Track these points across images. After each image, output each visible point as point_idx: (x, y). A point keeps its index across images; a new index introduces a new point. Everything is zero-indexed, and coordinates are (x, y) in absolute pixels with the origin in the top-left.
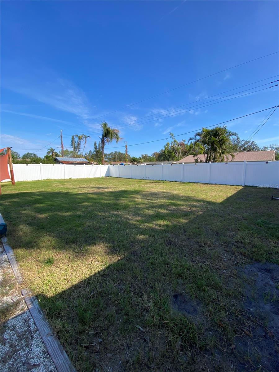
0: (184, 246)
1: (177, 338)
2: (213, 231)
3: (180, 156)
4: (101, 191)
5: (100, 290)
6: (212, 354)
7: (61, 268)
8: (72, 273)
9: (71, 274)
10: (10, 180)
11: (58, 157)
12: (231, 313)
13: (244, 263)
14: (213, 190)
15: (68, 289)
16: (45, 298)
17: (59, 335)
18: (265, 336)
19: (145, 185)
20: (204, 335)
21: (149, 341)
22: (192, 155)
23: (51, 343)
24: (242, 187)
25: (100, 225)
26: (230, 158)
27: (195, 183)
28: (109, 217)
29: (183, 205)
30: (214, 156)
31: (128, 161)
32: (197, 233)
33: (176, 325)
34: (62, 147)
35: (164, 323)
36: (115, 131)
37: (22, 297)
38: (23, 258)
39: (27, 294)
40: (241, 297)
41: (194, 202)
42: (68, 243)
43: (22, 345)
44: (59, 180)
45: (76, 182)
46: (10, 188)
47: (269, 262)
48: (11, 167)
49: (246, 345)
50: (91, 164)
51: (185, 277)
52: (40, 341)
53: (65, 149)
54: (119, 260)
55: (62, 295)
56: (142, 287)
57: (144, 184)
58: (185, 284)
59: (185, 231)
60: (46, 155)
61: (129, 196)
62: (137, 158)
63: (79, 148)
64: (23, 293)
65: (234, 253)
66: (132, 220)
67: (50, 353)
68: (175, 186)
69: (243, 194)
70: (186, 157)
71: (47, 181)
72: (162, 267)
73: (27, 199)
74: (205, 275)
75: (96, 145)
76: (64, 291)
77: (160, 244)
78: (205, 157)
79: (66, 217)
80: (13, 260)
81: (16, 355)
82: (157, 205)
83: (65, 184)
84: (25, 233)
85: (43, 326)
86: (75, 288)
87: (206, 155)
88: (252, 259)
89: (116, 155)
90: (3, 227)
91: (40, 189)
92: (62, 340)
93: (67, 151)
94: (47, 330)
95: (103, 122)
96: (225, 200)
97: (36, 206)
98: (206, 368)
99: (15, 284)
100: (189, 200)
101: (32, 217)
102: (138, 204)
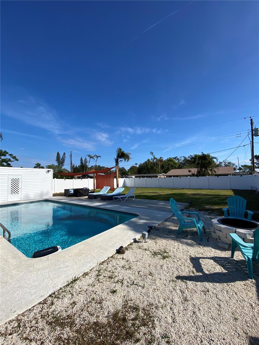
36: (128, 154)
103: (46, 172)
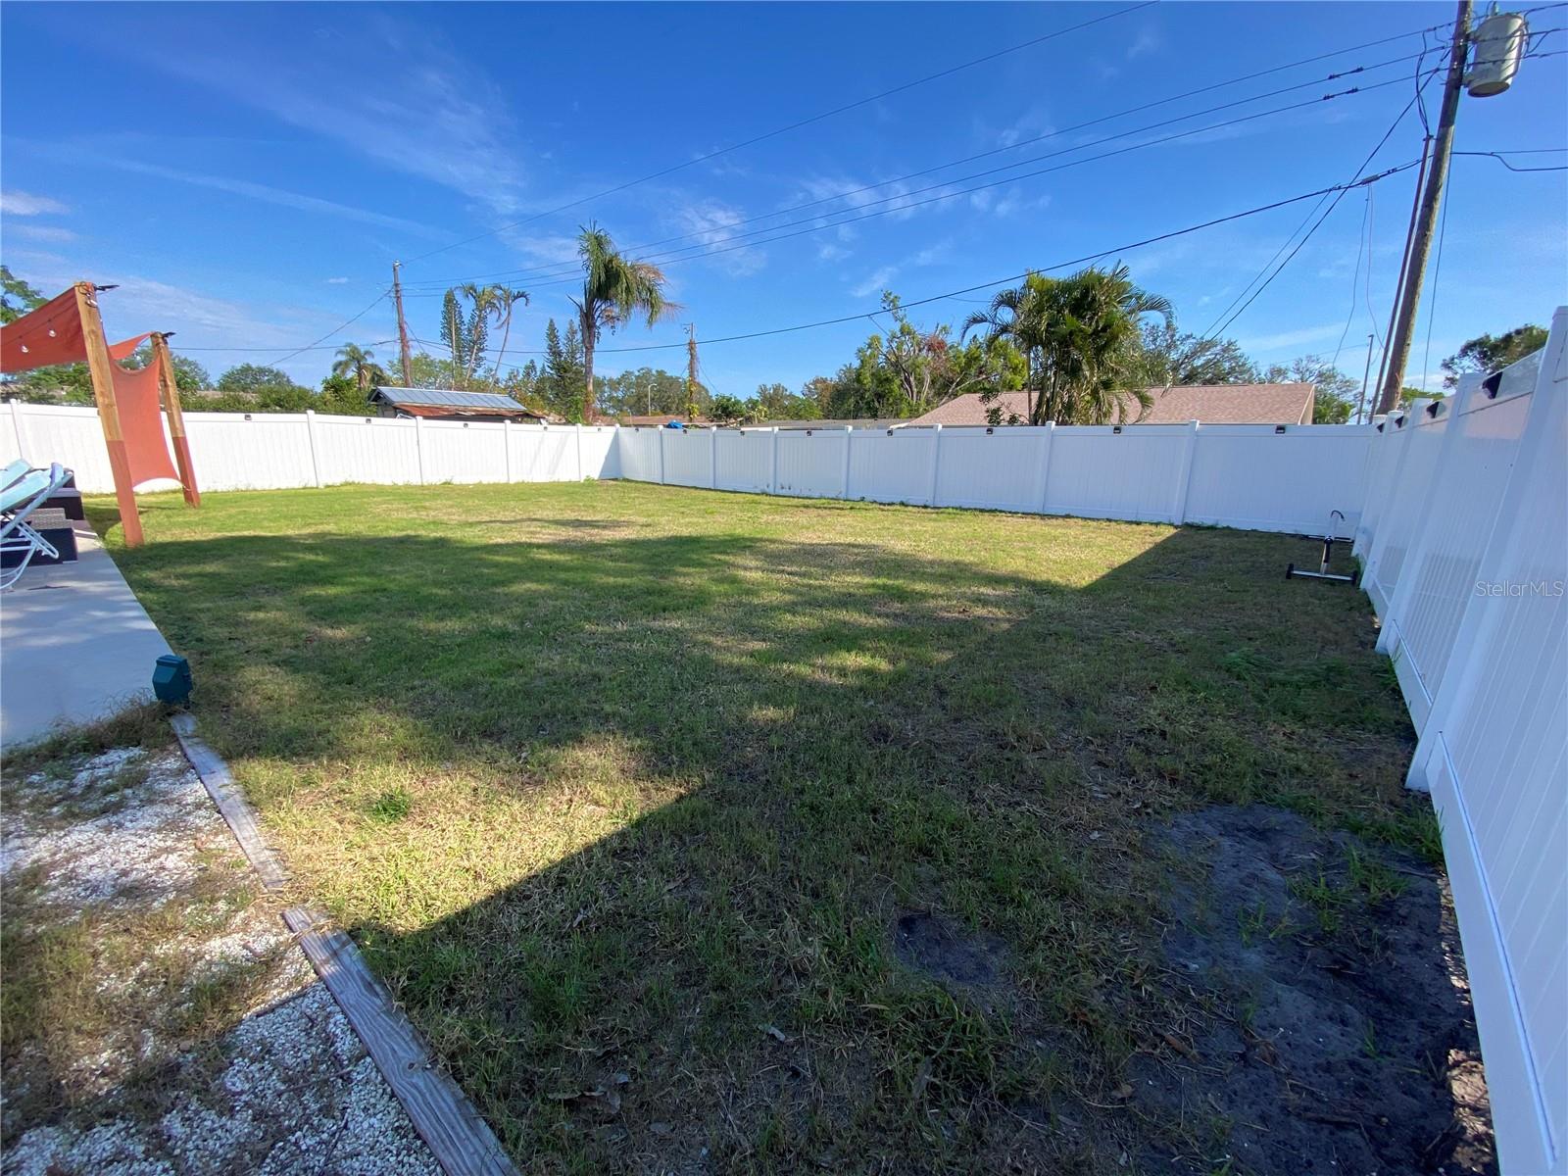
0: (938, 746)
1: (916, 1061)
2: (1053, 693)
3: (923, 396)
4: (588, 539)
5: (609, 906)
6: (1047, 1115)
7: (444, 830)
8: (490, 848)
9: (486, 851)
10: (176, 484)
11: (386, 385)
12: (1116, 978)
13: (1170, 808)
14: (1056, 538)
15: (481, 902)
16: (385, 936)
17: (455, 1065)
18: (1243, 1056)
19: (778, 518)
20: (1016, 1053)
21: (809, 1074)
22: (975, 392)
23: (428, 1095)
24: (1173, 531)
25: (596, 670)
26: (1133, 406)
27: (982, 511)
28: (631, 640)
29: (934, 597)
30: (1066, 400)
31: (701, 414)
32: (988, 700)
33: (913, 1018)
34: (404, 342)
35: (865, 1014)
36: (642, 273)
37: (287, 935)
38: (276, 793)
39: (309, 925)
40: (1153, 923)
41: (980, 585)
42: (462, 739)
43: (305, 1109)
44: (395, 487)
45: (473, 496)
46: (181, 519)
47: (1263, 803)
48: (178, 426)
49: (1172, 1086)
50: (538, 419)
51: (945, 854)
52: (381, 1091)
53: (414, 353)
54: (681, 797)
55: (456, 926)
56: (779, 891)
57: (771, 514)
58: (942, 879)
59: (942, 693)
60: (330, 377)
61: (708, 558)
62: (737, 402)
63: (481, 350)
64: (292, 922)
65: (1133, 773)
66: (728, 649)
67: (422, 1133)
68: (901, 523)
69: (1177, 557)
70: (950, 403)
71: (344, 493)
72: (854, 819)
73: (264, 564)
74: (1022, 849)
75: (556, 337)
76: (466, 912)
77: (844, 739)
78: (1030, 400)
79: (443, 637)
80: (231, 800)
81: (283, 1149)
82: (826, 594)
83: (427, 504)
84: (270, 699)
85: (389, 1035)
86: (508, 900)
87: (1035, 395)
88: (1200, 793)
89: (645, 387)
90: (175, 669)
91: (316, 524)
92: (470, 1082)
93: (425, 361)
94: (405, 1051)
95: (587, 227)
96: (1103, 577)
97: (308, 593)
98: (1025, 1163)
99: (253, 890)
100: (959, 577)
101: (295, 635)
102: (748, 592)
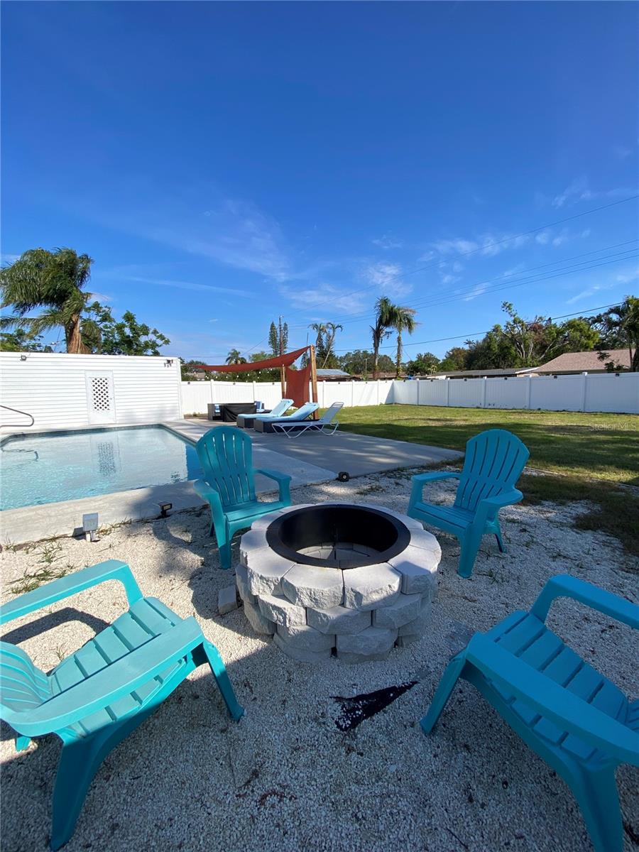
3: (529, 355)
36: (406, 312)
78: (631, 356)
103: (165, 364)
